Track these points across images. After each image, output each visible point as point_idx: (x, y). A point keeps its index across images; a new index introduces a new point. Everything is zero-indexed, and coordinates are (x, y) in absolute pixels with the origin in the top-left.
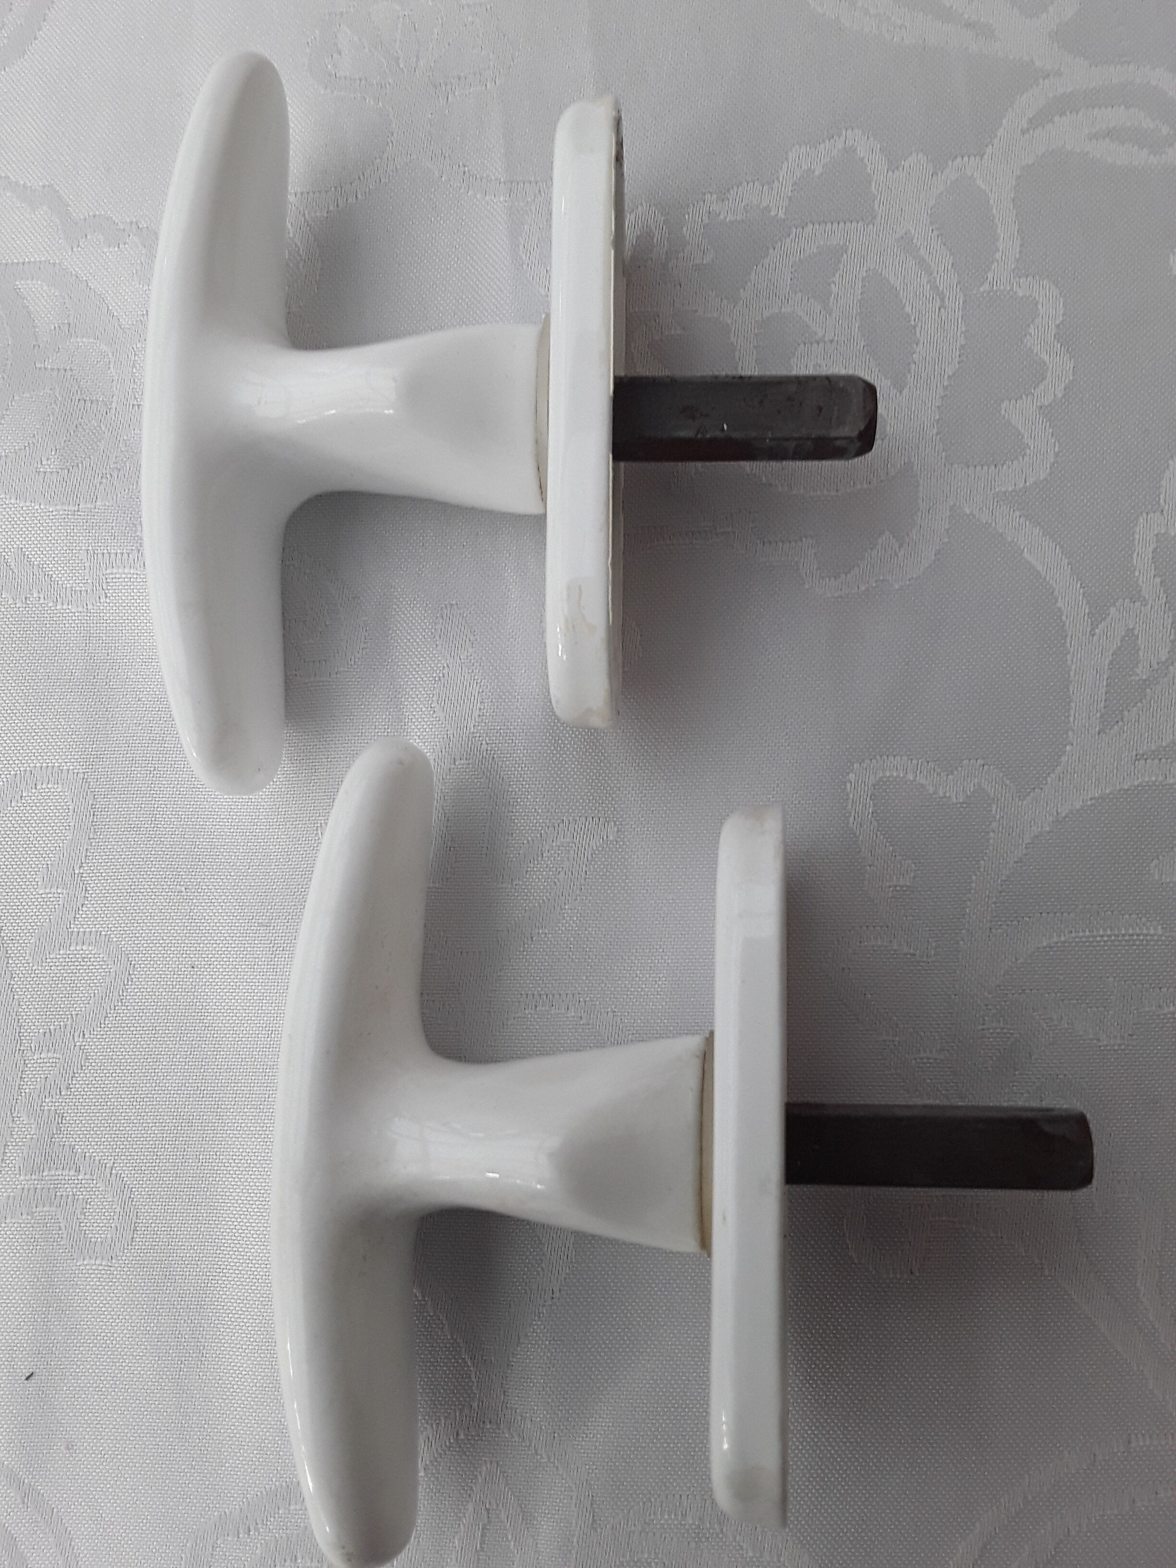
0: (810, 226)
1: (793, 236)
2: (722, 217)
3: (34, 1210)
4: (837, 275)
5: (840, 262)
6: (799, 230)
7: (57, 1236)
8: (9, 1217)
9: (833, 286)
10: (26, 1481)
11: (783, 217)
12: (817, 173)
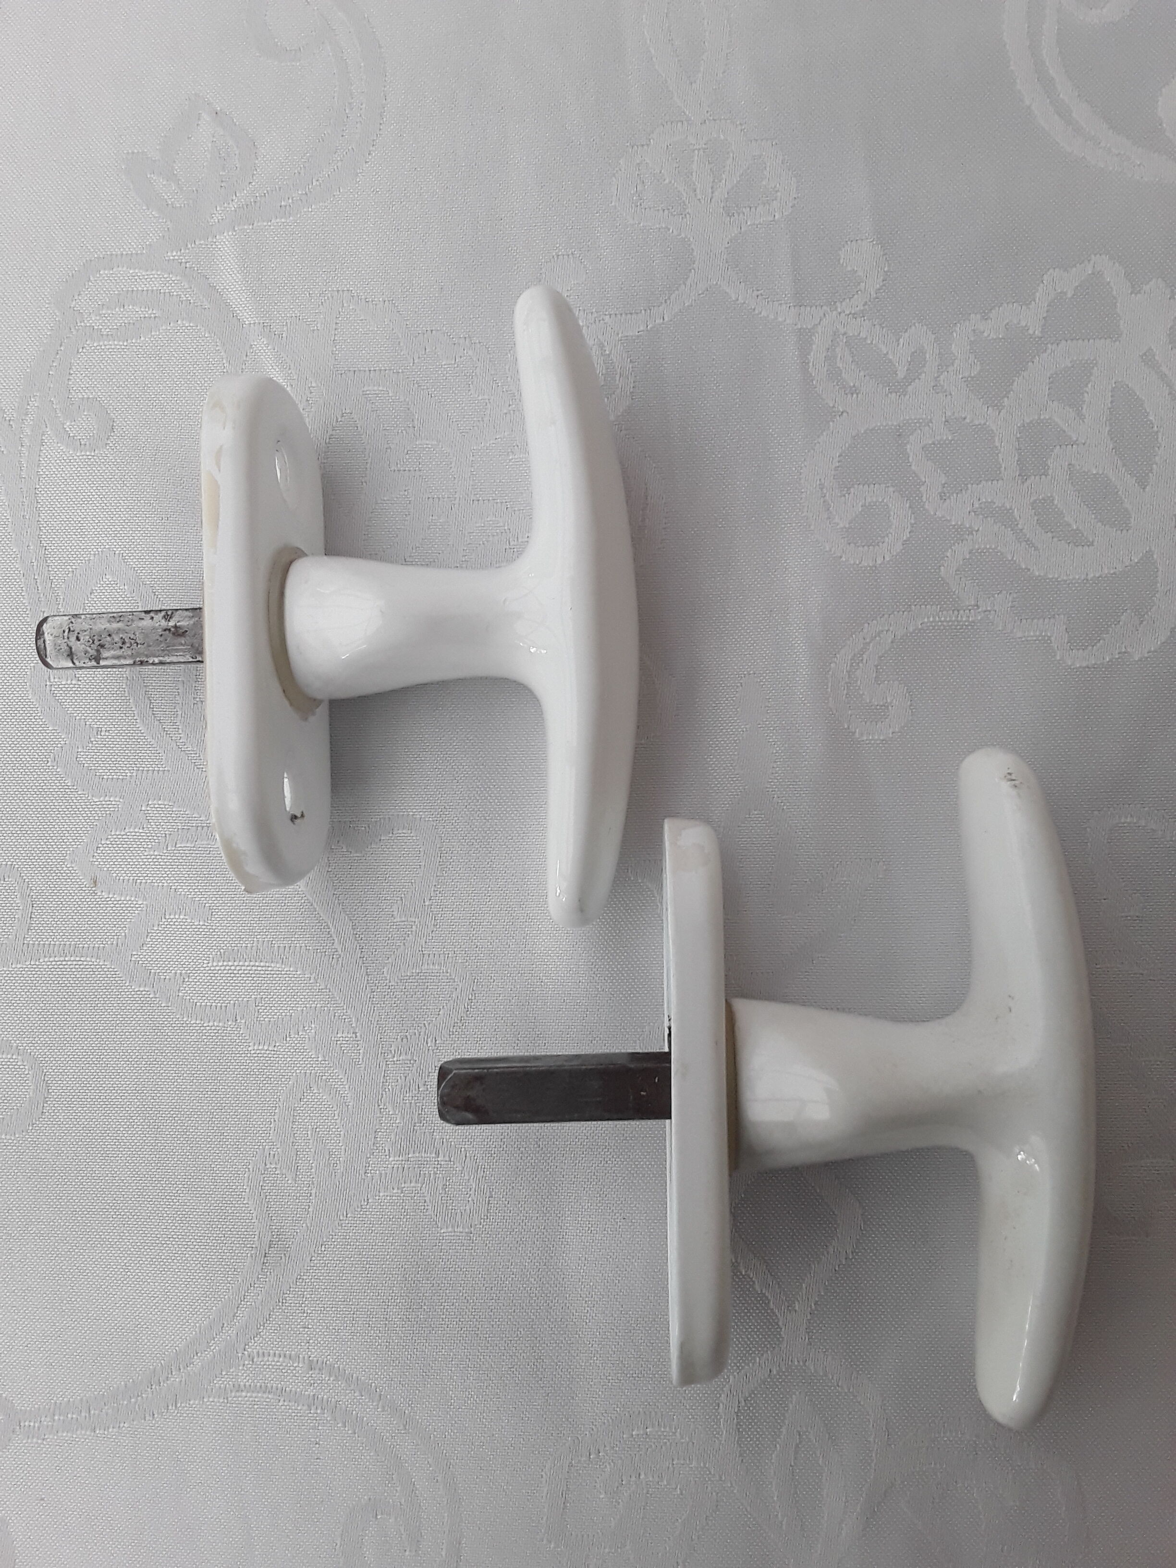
0: (1063, 342)
1: (1049, 351)
2: (986, 334)
3: (403, 1186)
4: (1089, 386)
5: (1091, 374)
6: (1055, 345)
7: (423, 1208)
8: (382, 1190)
9: (1086, 395)
10: (406, 1411)
11: (1040, 335)
12: (1069, 295)
